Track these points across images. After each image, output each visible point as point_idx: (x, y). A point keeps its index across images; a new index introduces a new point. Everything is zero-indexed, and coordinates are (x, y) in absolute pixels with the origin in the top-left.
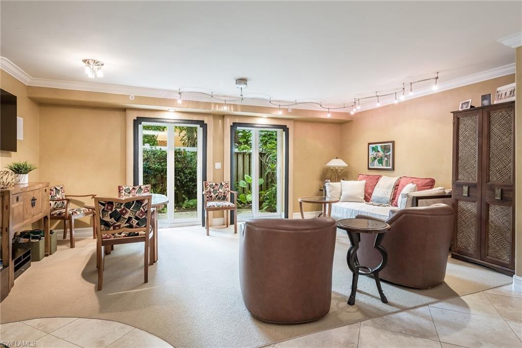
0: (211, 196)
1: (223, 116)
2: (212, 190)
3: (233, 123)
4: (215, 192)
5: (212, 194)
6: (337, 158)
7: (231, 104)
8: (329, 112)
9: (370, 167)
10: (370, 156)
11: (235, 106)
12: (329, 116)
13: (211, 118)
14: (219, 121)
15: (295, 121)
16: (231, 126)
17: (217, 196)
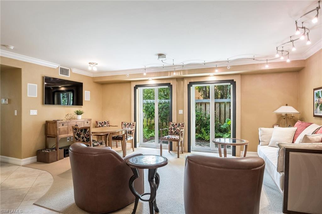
0: (172, 132)
1: (183, 79)
2: (173, 128)
3: (190, 82)
4: (174, 129)
5: (173, 130)
6: (287, 105)
7: (181, 70)
8: (267, 63)
9: (315, 114)
10: (315, 103)
11: (184, 71)
12: (267, 67)
13: (175, 81)
14: (181, 83)
15: (242, 75)
16: (188, 85)
17: (175, 132)
